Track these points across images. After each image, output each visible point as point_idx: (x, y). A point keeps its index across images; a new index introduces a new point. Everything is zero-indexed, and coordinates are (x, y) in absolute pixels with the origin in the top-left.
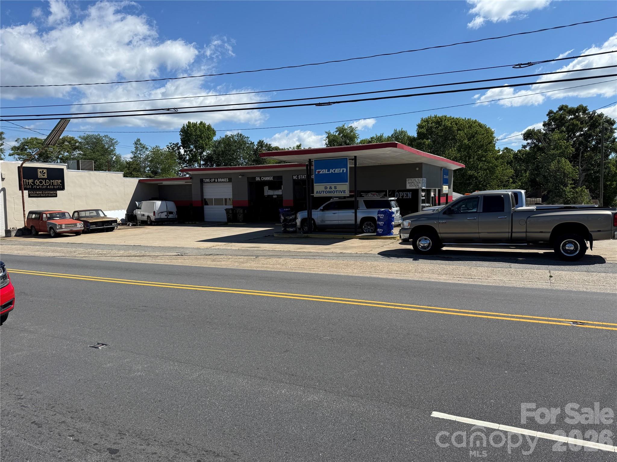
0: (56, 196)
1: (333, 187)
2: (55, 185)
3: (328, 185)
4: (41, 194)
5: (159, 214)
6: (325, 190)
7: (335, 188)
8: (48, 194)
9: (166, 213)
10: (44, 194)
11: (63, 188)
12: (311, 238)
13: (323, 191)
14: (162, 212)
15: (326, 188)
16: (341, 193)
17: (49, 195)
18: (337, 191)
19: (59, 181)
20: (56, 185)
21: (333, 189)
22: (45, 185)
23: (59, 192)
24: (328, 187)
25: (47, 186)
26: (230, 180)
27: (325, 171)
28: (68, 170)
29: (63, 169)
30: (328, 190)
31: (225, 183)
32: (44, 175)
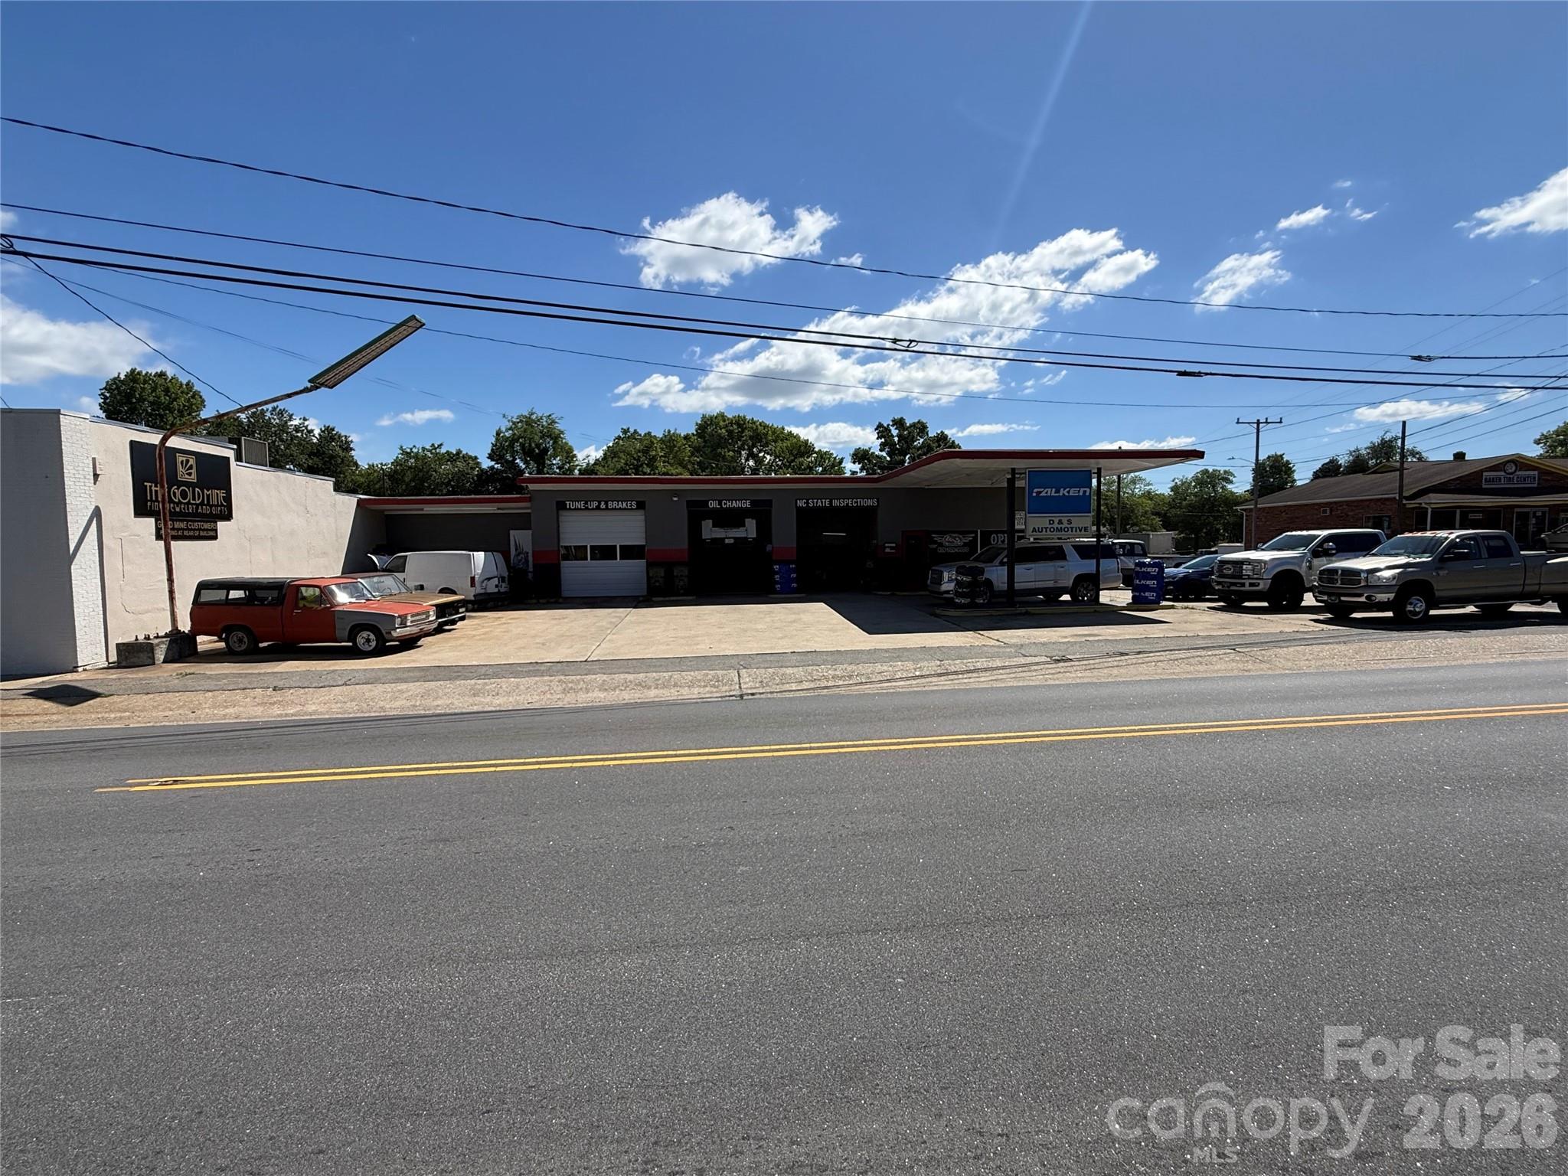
0: (215, 538)
1: (1065, 520)
2: (213, 505)
3: (1056, 517)
4: (183, 529)
5: (483, 582)
6: (1050, 526)
7: (1069, 522)
8: (200, 530)
9: (495, 581)
10: (192, 529)
11: (228, 517)
12: (1034, 614)
13: (1046, 528)
14: (489, 579)
15: (1051, 522)
16: (1080, 531)
17: (202, 534)
18: (1072, 528)
19: (222, 494)
20: (215, 506)
21: (1065, 525)
22: (193, 504)
23: (221, 526)
24: (1056, 521)
25: (197, 505)
26: (641, 505)
27: (1051, 492)
28: (238, 463)
29: (228, 459)
30: (1056, 525)
31: (626, 512)
32: (190, 474)
